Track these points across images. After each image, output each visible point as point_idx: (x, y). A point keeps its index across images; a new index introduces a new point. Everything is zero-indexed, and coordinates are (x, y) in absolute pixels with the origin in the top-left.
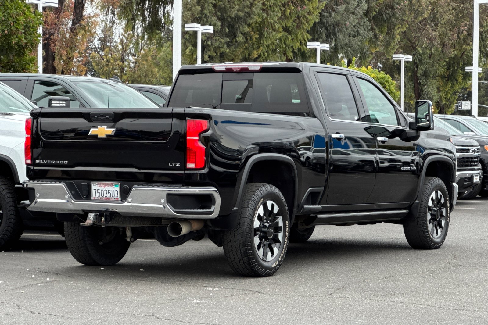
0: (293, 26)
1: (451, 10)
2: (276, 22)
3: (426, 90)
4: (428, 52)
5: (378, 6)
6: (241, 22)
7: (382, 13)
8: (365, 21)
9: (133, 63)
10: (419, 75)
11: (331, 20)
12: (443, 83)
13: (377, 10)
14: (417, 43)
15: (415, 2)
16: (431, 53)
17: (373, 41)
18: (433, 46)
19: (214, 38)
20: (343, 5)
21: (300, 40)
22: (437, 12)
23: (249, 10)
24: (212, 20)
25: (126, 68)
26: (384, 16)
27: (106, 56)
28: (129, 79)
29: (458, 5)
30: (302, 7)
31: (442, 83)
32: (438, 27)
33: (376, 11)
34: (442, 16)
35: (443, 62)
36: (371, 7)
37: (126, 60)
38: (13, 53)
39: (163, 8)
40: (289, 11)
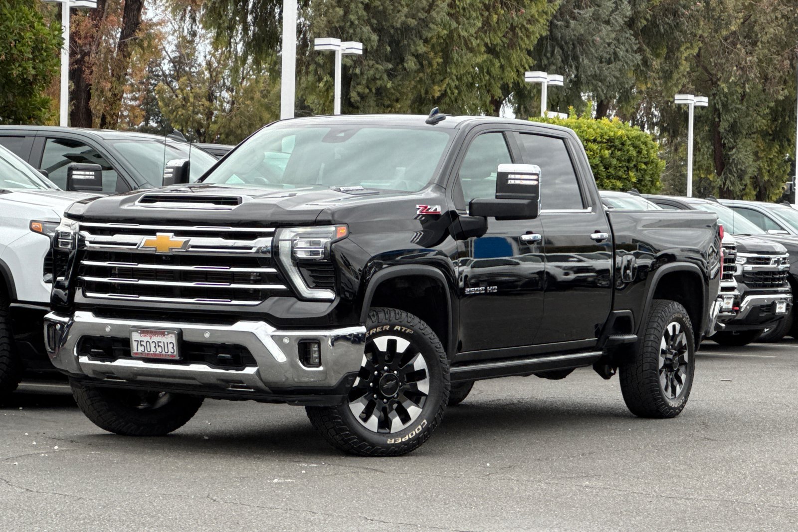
0: (502, 44)
1: (779, 19)
2: (472, 36)
3: (734, 157)
4: (740, 90)
5: (650, 10)
6: (412, 35)
7: (658, 23)
8: (628, 35)
9: (228, 103)
10: (721, 130)
11: (569, 34)
12: (764, 145)
13: (648, 16)
14: (719, 75)
15: (714, 5)
16: (744, 92)
17: (641, 71)
18: (748, 80)
19: (365, 63)
20: (590, 7)
21: (516, 67)
22: (755, 22)
23: (426, 14)
24: (363, 32)
25: (215, 112)
26: (662, 27)
27: (182, 90)
28: (222, 130)
29: (791, 11)
30: (517, 10)
31: (762, 145)
32: (757, 48)
33: (647, 20)
34: (764, 28)
35: (764, 108)
36: (639, 12)
37: (216, 98)
38: (13, 91)
39: (279, 10)
40: (497, 16)
